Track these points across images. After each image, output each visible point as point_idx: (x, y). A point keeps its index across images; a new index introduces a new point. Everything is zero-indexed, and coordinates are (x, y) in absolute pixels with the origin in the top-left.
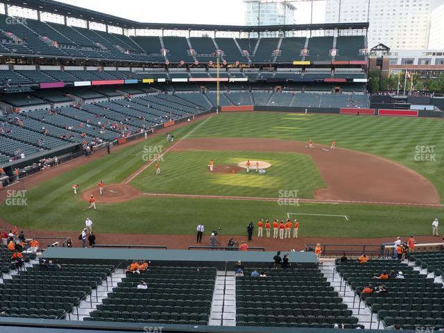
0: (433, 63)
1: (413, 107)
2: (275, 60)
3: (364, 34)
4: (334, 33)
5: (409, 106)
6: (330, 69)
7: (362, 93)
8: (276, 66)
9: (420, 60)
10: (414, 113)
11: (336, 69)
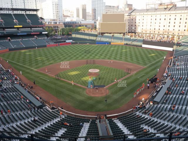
0: (53, 23)
1: (67, 41)
2: (3, 25)
3: (36, 13)
4: (23, 12)
5: (65, 41)
6: (30, 29)
7: (46, 38)
8: (4, 28)
9: (49, 22)
10: (69, 43)
11: (32, 29)
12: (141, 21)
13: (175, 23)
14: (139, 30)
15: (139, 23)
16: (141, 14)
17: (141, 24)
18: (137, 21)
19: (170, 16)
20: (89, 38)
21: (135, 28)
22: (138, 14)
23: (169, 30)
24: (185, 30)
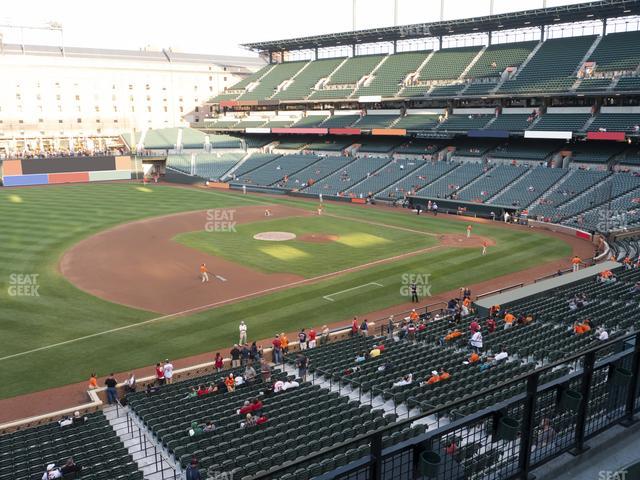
23: (21, 122)
24: (79, 121)
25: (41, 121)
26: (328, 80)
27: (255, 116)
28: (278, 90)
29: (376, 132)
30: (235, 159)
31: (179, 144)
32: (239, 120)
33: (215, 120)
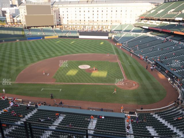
12: (66, 13)
13: (98, 15)
14: (64, 22)
15: (63, 15)
16: (64, 6)
17: (65, 16)
18: (61, 13)
19: (93, 8)
20: (14, 33)
21: (60, 21)
22: (61, 6)
23: (93, 21)
24: (107, 21)
25: (98, 21)
26: (174, 10)
27: (148, 22)
28: (158, 13)
29: (175, 32)
30: (135, 36)
31: (124, 30)
32: (144, 23)
33: (140, 22)
